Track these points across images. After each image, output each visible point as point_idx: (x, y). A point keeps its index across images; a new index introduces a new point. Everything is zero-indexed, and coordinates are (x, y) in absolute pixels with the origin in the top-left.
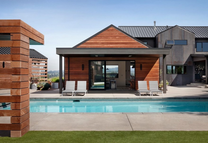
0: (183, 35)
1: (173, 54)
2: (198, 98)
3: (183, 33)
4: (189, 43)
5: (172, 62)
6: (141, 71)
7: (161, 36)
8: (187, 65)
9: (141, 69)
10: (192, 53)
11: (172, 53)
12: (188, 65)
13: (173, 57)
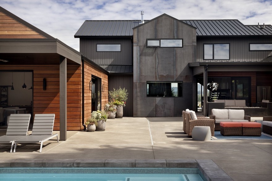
0: (175, 30)
1: (158, 63)
2: (75, 165)
3: (175, 27)
4: (187, 45)
5: (156, 77)
6: (46, 91)
7: (138, 32)
8: (182, 81)
9: (45, 88)
10: (190, 61)
11: (157, 61)
12: (184, 82)
13: (159, 68)
